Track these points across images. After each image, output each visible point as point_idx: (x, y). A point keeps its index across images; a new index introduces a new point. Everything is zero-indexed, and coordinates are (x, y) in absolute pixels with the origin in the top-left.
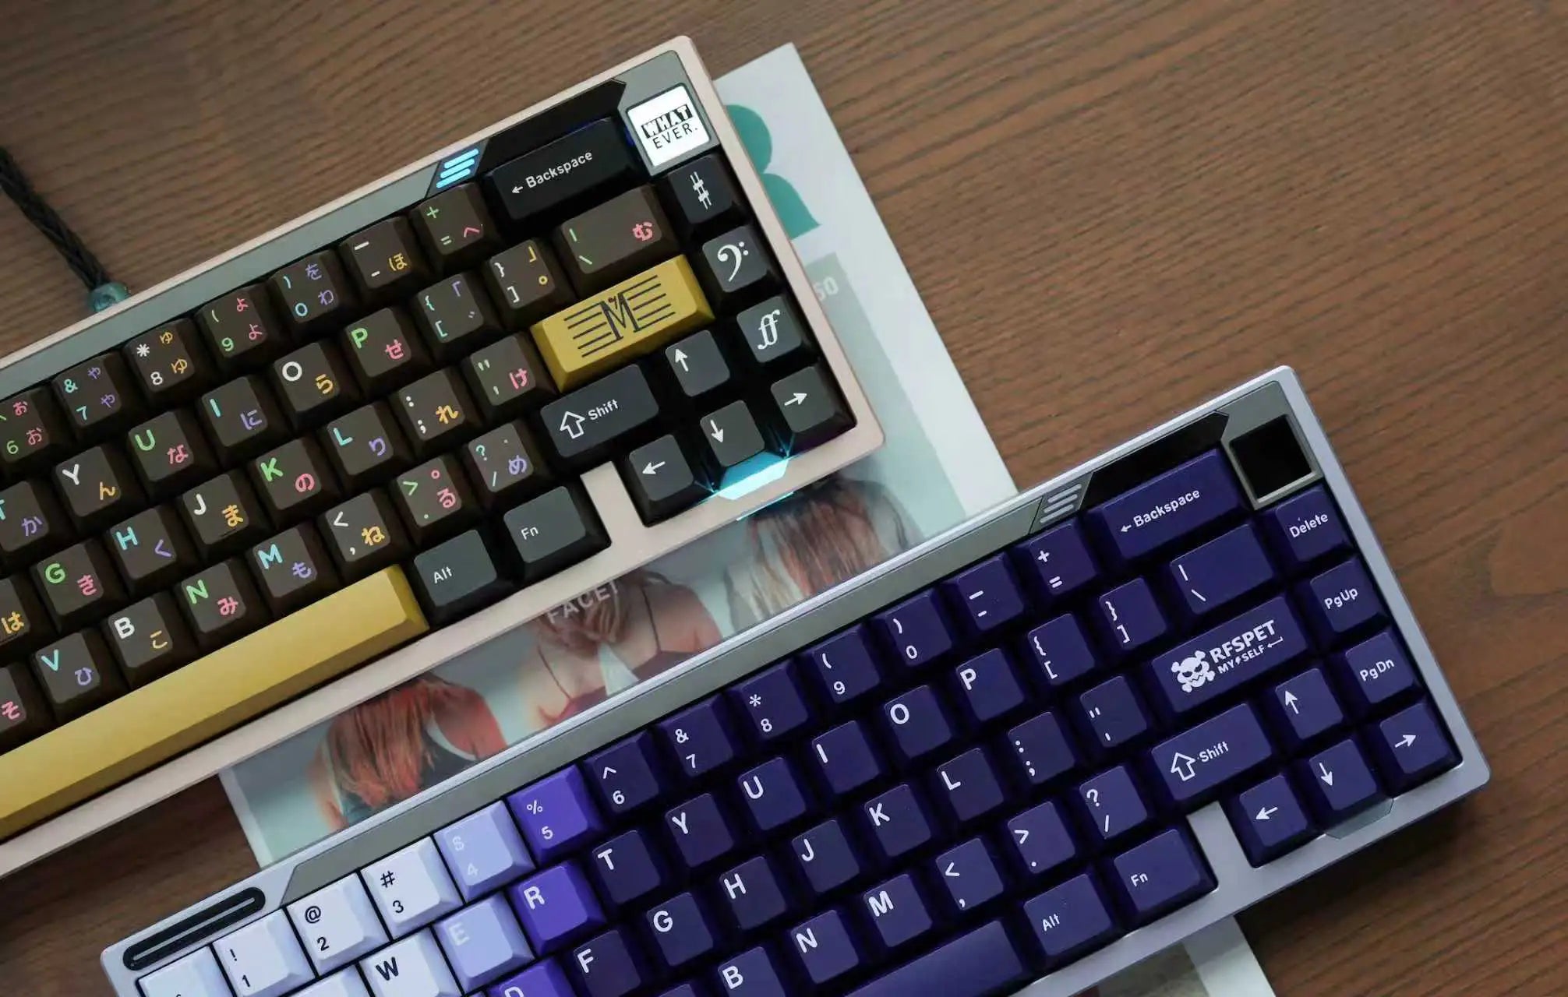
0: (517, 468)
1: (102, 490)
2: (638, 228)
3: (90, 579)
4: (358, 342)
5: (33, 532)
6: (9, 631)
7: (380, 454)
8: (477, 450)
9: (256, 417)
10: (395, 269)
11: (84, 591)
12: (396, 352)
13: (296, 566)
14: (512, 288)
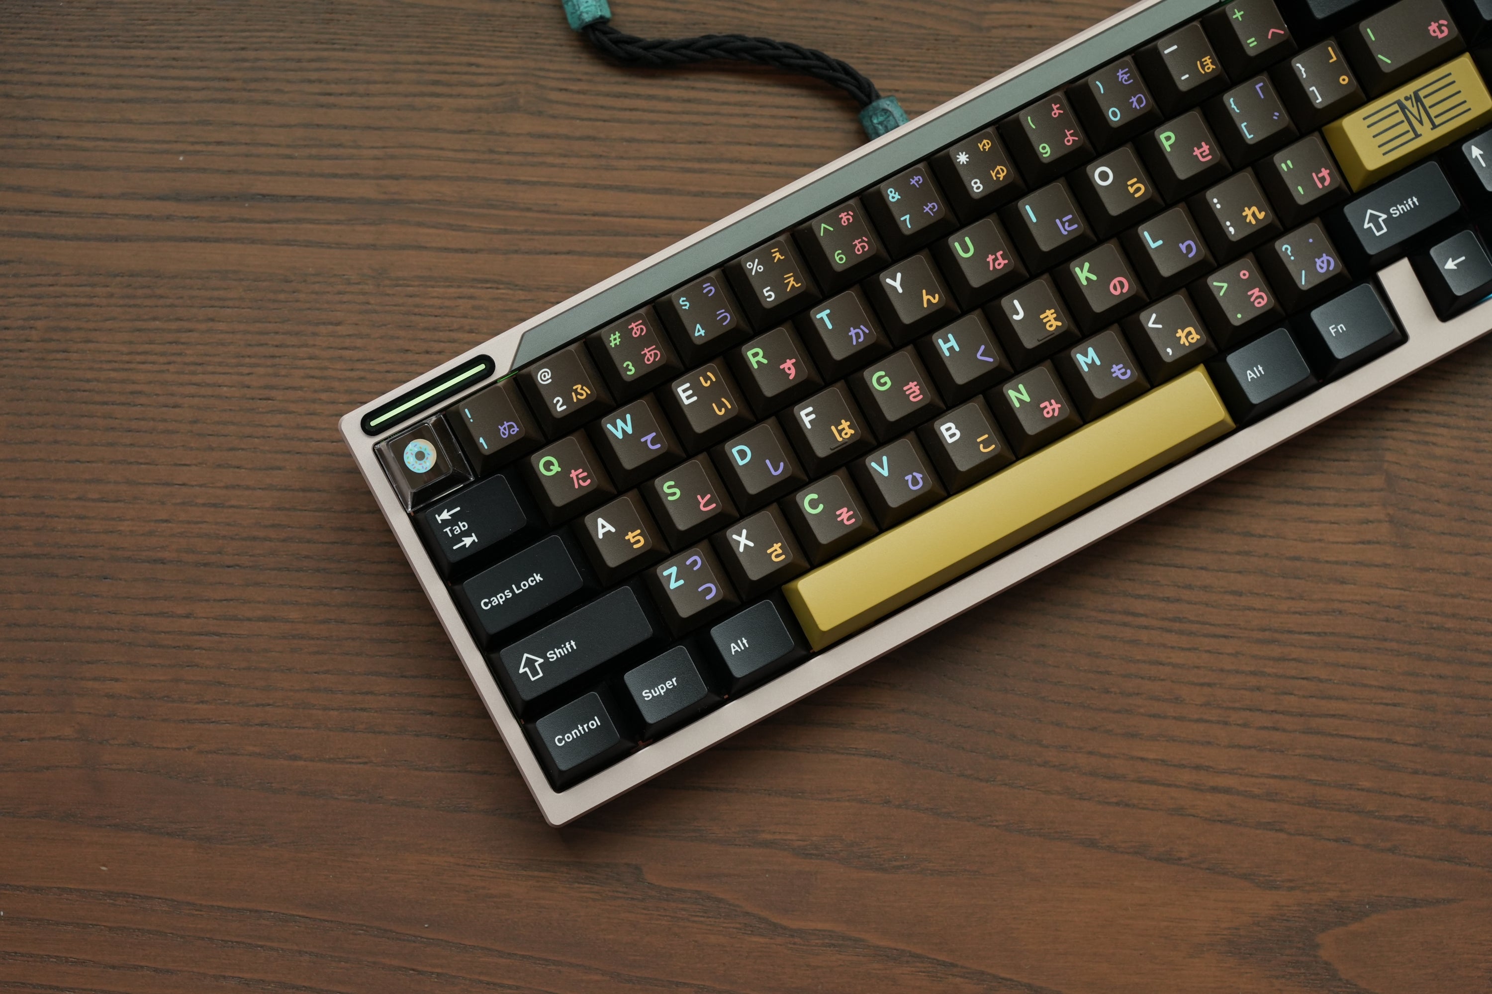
0: (1325, 266)
1: (925, 298)
2: (1433, 26)
3: (915, 386)
4: (1167, 145)
5: (860, 340)
6: (840, 439)
7: (1190, 256)
8: (1283, 249)
9: (1071, 222)
10: (1203, 72)
11: (911, 397)
12: (1204, 154)
13: (1115, 368)
14: (1313, 88)
